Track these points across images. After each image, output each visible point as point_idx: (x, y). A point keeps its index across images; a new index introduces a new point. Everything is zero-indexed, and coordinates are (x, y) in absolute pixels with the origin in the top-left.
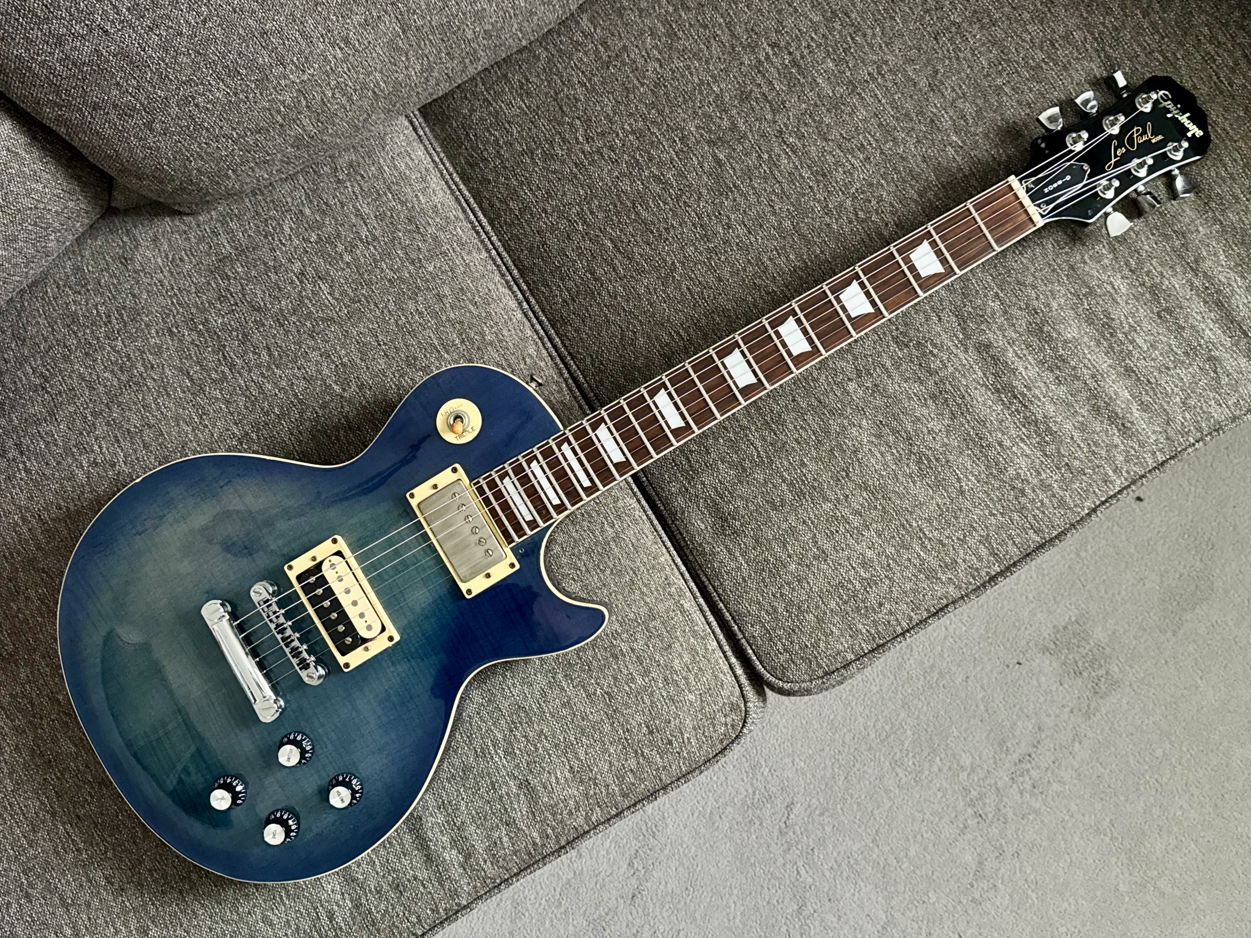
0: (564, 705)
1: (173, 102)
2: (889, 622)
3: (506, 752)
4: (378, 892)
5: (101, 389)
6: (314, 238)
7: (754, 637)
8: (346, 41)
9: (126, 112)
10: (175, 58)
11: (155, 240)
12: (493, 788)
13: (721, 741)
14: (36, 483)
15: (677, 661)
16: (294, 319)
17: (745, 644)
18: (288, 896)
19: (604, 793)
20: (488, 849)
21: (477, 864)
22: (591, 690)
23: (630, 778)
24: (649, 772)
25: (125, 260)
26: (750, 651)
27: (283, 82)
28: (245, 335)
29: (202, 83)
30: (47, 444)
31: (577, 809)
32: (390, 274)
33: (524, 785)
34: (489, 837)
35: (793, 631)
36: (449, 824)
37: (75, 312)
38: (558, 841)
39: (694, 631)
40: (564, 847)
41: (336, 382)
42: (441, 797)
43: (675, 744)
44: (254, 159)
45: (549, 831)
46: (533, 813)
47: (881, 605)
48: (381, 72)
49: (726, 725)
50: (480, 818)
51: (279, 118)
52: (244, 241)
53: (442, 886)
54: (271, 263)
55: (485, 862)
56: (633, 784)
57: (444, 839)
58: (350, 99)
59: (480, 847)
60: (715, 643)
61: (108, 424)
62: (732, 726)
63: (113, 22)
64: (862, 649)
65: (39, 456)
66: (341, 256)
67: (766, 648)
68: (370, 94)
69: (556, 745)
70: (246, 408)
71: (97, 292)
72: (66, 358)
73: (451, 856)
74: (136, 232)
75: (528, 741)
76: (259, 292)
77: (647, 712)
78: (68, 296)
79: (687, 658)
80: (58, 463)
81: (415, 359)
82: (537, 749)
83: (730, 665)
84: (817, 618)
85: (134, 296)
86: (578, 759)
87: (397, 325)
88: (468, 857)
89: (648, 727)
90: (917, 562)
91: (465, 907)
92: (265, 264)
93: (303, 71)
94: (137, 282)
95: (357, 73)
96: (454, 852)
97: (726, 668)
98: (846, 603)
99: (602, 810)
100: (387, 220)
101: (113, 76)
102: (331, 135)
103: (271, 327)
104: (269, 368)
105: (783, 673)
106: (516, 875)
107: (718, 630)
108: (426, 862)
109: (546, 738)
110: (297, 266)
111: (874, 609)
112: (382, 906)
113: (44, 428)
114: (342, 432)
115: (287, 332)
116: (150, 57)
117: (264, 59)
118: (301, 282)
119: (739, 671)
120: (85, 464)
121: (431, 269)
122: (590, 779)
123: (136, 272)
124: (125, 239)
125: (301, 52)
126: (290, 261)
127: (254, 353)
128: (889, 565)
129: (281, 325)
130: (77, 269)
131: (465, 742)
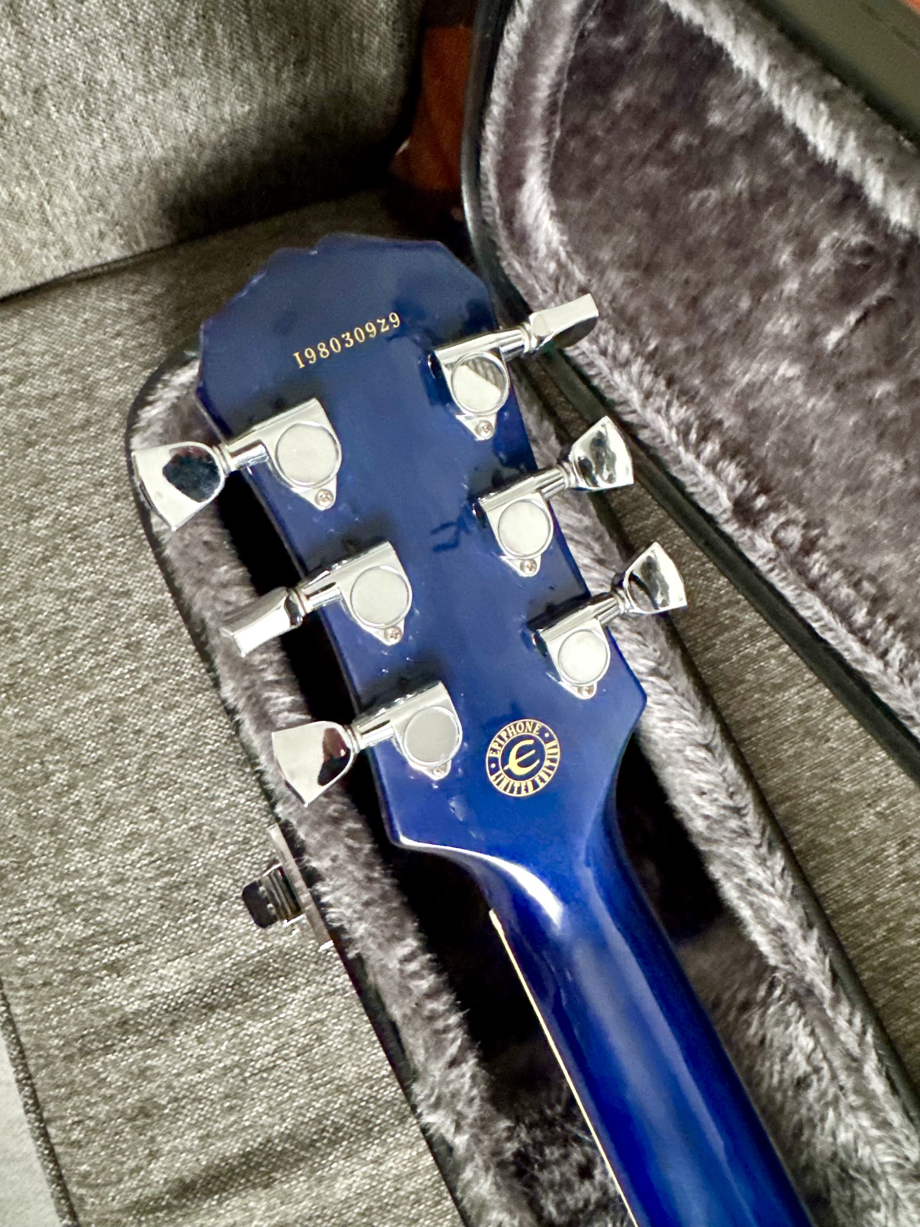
4: (142, 1072)
18: (171, 887)
108: (181, 1182)
112: (114, 1077)
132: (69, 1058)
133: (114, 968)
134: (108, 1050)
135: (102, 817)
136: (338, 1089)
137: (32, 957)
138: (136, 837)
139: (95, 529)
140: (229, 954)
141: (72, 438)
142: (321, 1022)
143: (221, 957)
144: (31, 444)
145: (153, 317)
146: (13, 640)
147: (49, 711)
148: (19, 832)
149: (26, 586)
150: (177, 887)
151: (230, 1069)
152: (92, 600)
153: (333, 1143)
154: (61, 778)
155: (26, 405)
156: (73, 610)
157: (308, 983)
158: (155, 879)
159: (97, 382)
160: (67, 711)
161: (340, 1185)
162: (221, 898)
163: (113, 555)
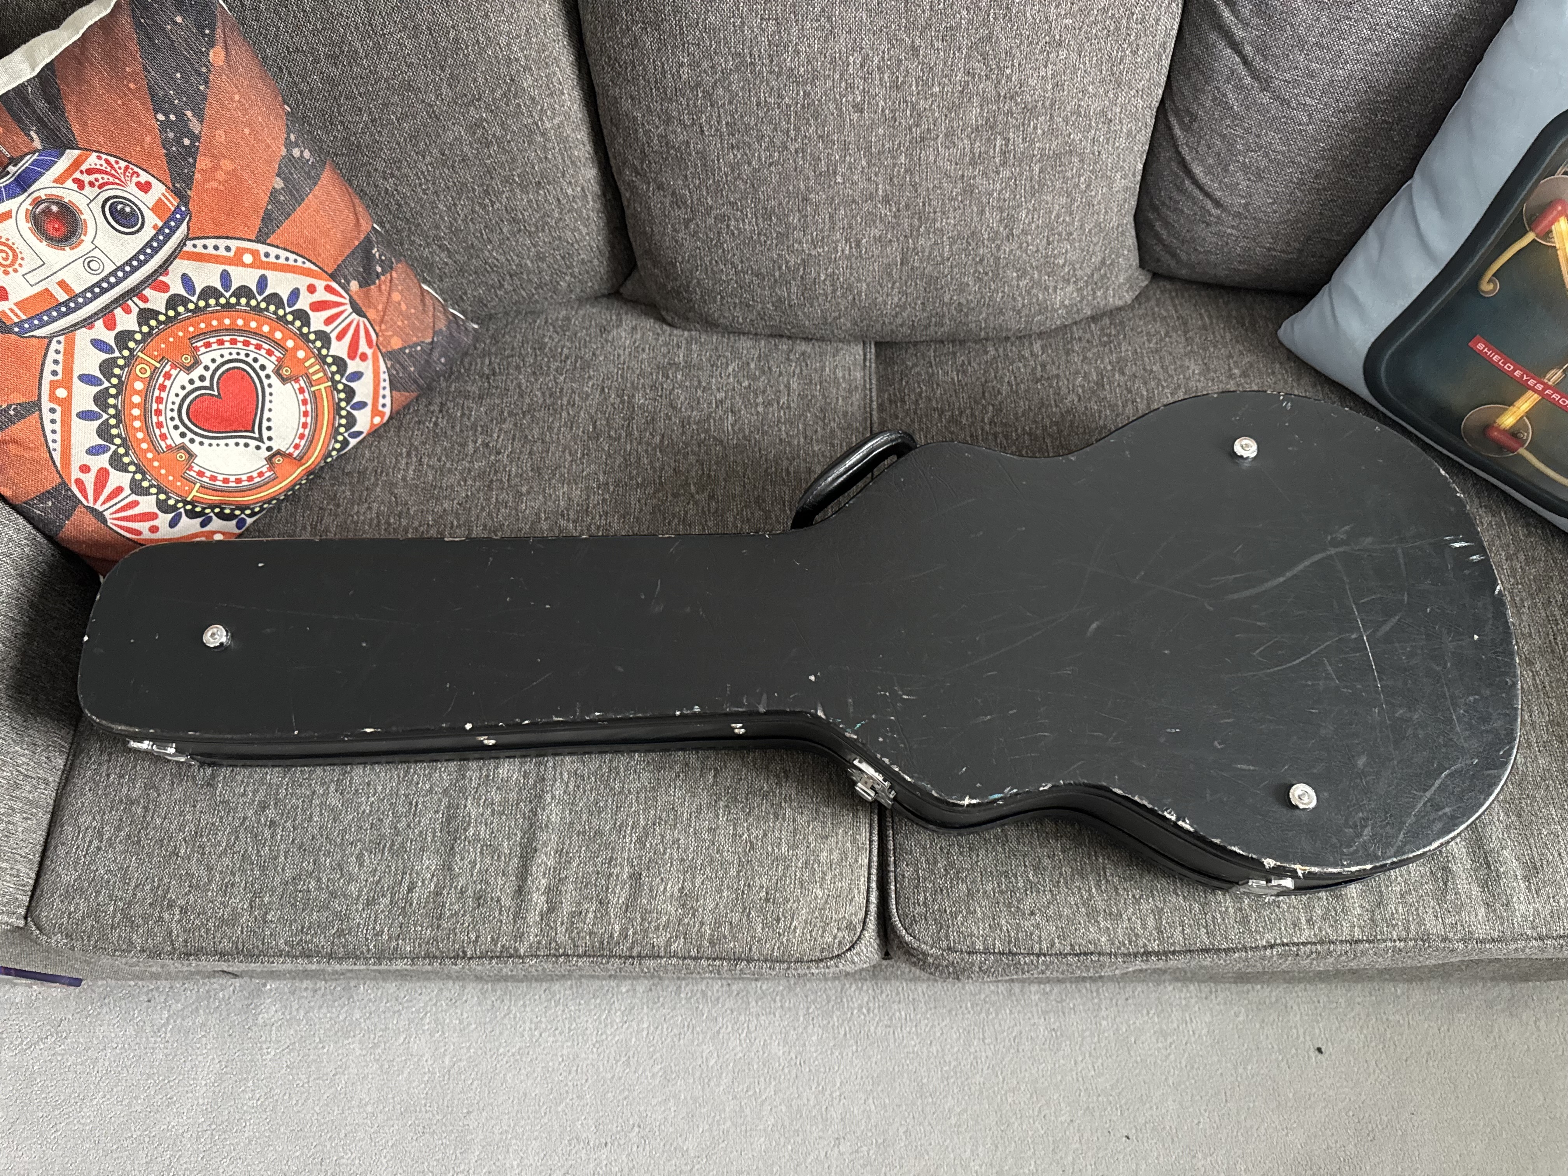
0: (710, 830)
1: (714, 213)
2: (1031, 934)
3: (639, 840)
4: (462, 893)
5: (528, 400)
6: (746, 384)
7: (903, 876)
8: (858, 245)
9: (679, 202)
10: (735, 179)
11: (634, 329)
12: (610, 863)
13: (822, 950)
14: (436, 435)
15: (825, 854)
16: (695, 427)
17: (892, 878)
18: (391, 848)
19: (696, 929)
20: (572, 915)
21: (555, 921)
22: (739, 832)
23: (725, 930)
24: (744, 935)
25: (603, 330)
26: (893, 887)
27: (796, 246)
28: (653, 419)
29: (741, 211)
30: (463, 415)
31: (665, 928)
32: (784, 436)
33: (636, 877)
34: (579, 903)
35: (941, 890)
36: (555, 871)
37: (546, 344)
38: (631, 948)
39: (855, 839)
40: (633, 958)
41: (695, 485)
42: (563, 844)
43: (781, 924)
44: (742, 296)
45: (631, 932)
46: (627, 907)
47: (1032, 913)
48: (868, 285)
49: (835, 938)
50: (583, 883)
51: (777, 274)
52: (695, 360)
53: (515, 922)
54: (704, 384)
55: (562, 924)
56: (725, 937)
57: (543, 881)
58: (834, 291)
59: (567, 907)
60: (867, 861)
61: (515, 424)
62: (840, 943)
63: (711, 127)
64: (994, 945)
65: (452, 419)
66: (757, 405)
67: (908, 891)
68: (850, 298)
69: (683, 860)
70: (620, 466)
71: (571, 340)
72: (518, 368)
73: (538, 900)
74: (624, 317)
75: (662, 841)
76: (682, 398)
77: (774, 881)
78: (549, 331)
79: (835, 856)
80: (462, 431)
81: (764, 501)
82: (665, 853)
83: (869, 887)
84: (969, 890)
85: (594, 354)
86: (693, 883)
87: (766, 471)
88: (551, 910)
89: (767, 893)
90: (1086, 895)
91: (520, 957)
92: (699, 382)
93: (815, 247)
94: (603, 347)
95: (851, 274)
96: (544, 898)
97: (863, 888)
98: (1002, 892)
99: (685, 943)
100: (806, 402)
101: (687, 168)
102: (804, 313)
103: (675, 423)
104: (654, 449)
105: (911, 924)
106: (579, 956)
107: (875, 852)
108: (516, 892)
109: (678, 848)
110: (721, 395)
111: (1024, 914)
112: (456, 907)
113: (470, 403)
114: (676, 520)
115: (683, 433)
116: (720, 168)
117: (794, 219)
118: (717, 407)
119: (873, 898)
120: (479, 441)
121: (816, 449)
122: (692, 907)
123: (606, 341)
124: (614, 317)
125: (822, 231)
126: (718, 389)
127: (651, 434)
128: (1059, 882)
129: (683, 426)
130: (567, 319)
131: (612, 809)
132: (439, 926)
133: (410, 890)
134: (444, 904)
135: (341, 870)
136: (518, 804)
137: (386, 929)
138: (360, 857)
139: (203, 823)
140: (434, 832)
141: (149, 819)
142: (486, 800)
143: (434, 836)
144: (139, 841)
145: (110, 754)
146: (233, 885)
147: (278, 879)
148: (326, 915)
149: (210, 869)
150: (393, 845)
151: (482, 850)
152: (237, 838)
153: (535, 815)
154: (313, 884)
155: (117, 837)
156: (237, 849)
157: (466, 799)
158: (383, 853)
159: (127, 795)
160: (283, 870)
161: (553, 818)
162: (409, 826)
163: (221, 818)
